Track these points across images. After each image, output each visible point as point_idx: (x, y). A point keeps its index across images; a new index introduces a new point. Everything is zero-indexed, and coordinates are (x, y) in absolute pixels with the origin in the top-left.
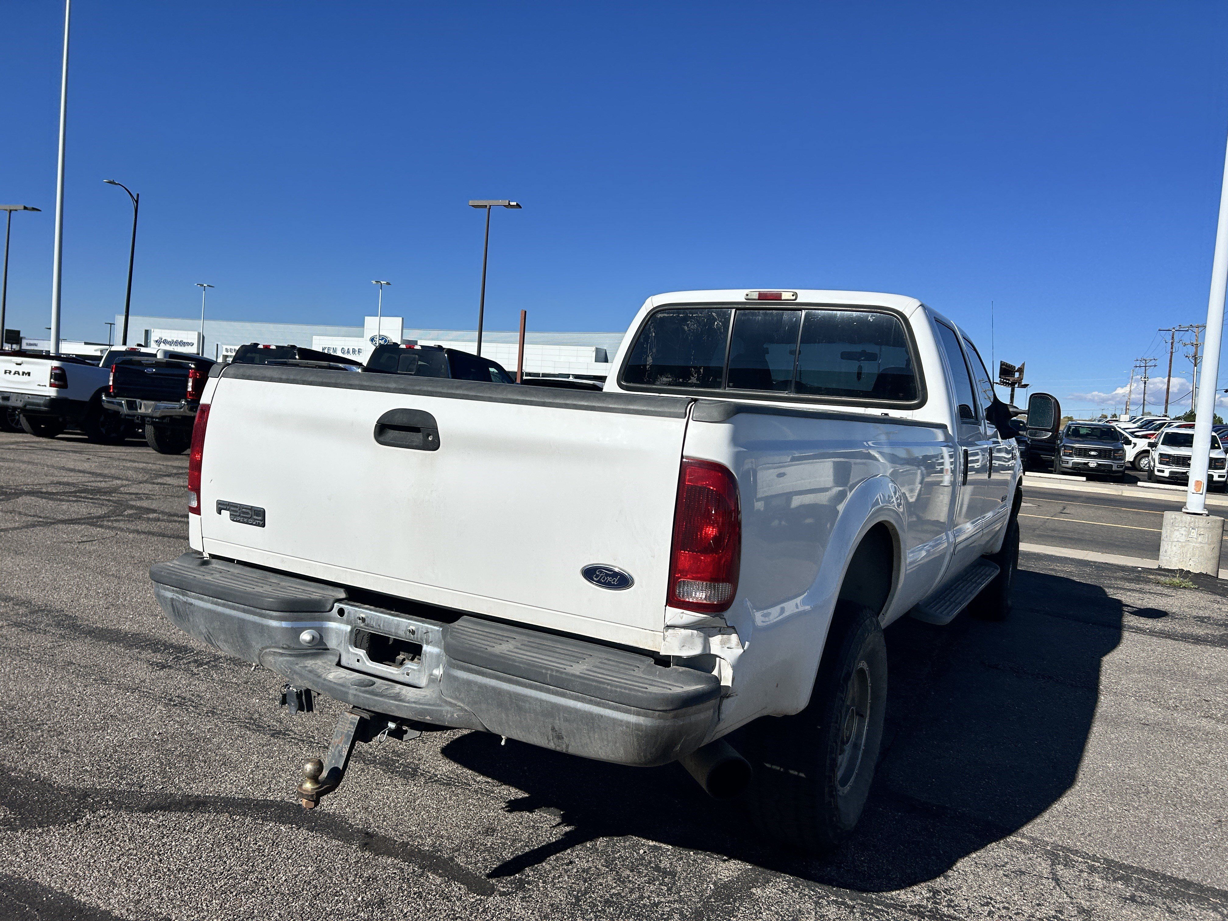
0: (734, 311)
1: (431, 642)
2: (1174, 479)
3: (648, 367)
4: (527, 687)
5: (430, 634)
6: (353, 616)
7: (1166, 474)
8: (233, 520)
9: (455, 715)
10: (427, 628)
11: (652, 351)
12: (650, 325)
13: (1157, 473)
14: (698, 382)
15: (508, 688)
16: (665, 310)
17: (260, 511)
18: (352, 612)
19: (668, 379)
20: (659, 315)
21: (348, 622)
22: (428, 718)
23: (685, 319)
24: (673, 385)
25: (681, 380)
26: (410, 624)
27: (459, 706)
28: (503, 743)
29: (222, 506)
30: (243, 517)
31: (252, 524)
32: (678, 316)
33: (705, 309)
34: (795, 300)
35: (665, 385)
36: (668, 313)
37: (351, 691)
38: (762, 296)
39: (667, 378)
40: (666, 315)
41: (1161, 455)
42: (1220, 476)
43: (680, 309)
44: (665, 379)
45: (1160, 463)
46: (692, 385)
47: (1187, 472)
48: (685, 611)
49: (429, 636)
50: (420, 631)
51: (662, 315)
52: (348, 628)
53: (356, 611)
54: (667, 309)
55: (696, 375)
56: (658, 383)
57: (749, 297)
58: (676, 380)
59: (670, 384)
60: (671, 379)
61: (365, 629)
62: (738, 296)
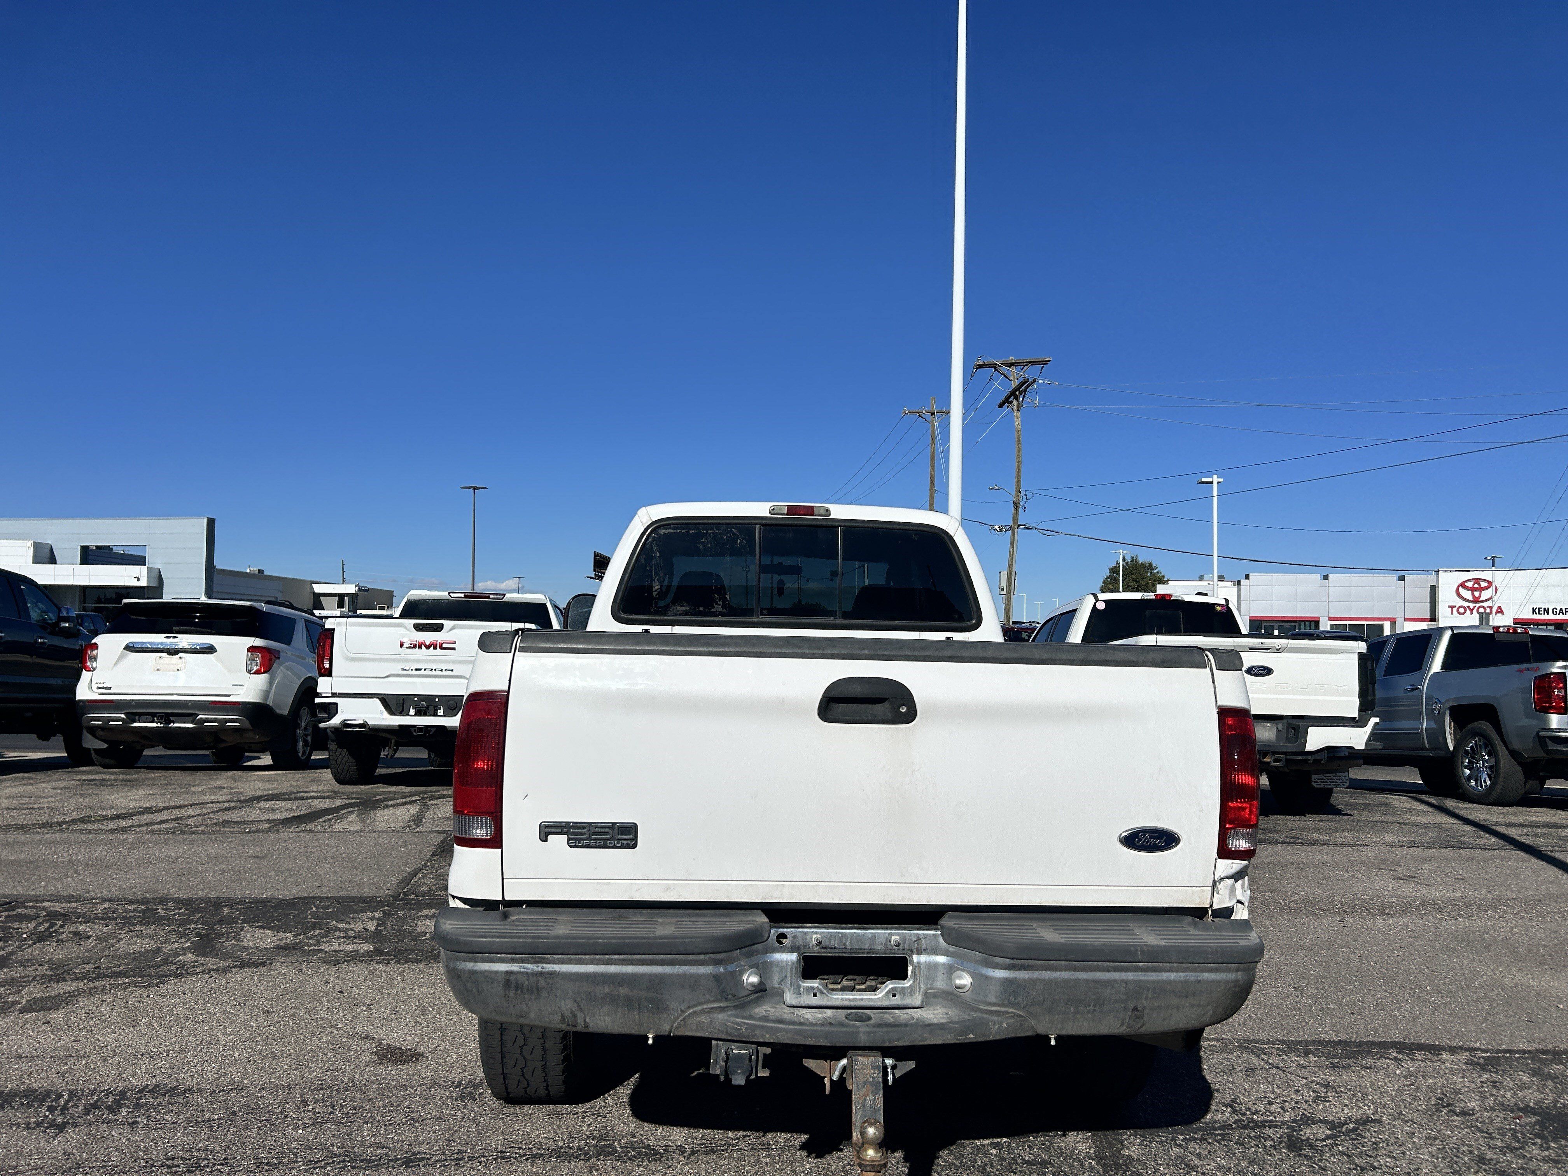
0: (757, 527)
1: (925, 950)
3: (654, 594)
4: (1109, 971)
5: (923, 941)
6: (800, 940)
8: (571, 847)
9: (1004, 1025)
10: (918, 934)
11: (658, 575)
12: (652, 543)
14: (725, 611)
15: (1085, 977)
16: (670, 524)
17: (631, 827)
18: (799, 935)
19: (683, 608)
20: (663, 531)
21: (792, 950)
22: (971, 1036)
23: (699, 535)
24: (692, 615)
25: (701, 609)
26: (891, 935)
27: (1011, 1013)
28: (1053, 1043)
29: (547, 831)
30: (594, 839)
31: (614, 847)
32: (688, 532)
33: (723, 524)
34: (830, 515)
35: (680, 615)
36: (674, 529)
37: (861, 1030)
38: (791, 510)
39: (682, 606)
40: (672, 531)
43: (690, 524)
44: (680, 608)
46: (716, 614)
48: (1235, 861)
49: (922, 944)
50: (907, 942)
51: (666, 531)
52: (794, 957)
53: (805, 933)
54: (673, 524)
55: (721, 603)
56: (671, 613)
57: (776, 511)
58: (695, 609)
59: (686, 614)
60: (687, 608)
61: (822, 953)
62: (760, 509)
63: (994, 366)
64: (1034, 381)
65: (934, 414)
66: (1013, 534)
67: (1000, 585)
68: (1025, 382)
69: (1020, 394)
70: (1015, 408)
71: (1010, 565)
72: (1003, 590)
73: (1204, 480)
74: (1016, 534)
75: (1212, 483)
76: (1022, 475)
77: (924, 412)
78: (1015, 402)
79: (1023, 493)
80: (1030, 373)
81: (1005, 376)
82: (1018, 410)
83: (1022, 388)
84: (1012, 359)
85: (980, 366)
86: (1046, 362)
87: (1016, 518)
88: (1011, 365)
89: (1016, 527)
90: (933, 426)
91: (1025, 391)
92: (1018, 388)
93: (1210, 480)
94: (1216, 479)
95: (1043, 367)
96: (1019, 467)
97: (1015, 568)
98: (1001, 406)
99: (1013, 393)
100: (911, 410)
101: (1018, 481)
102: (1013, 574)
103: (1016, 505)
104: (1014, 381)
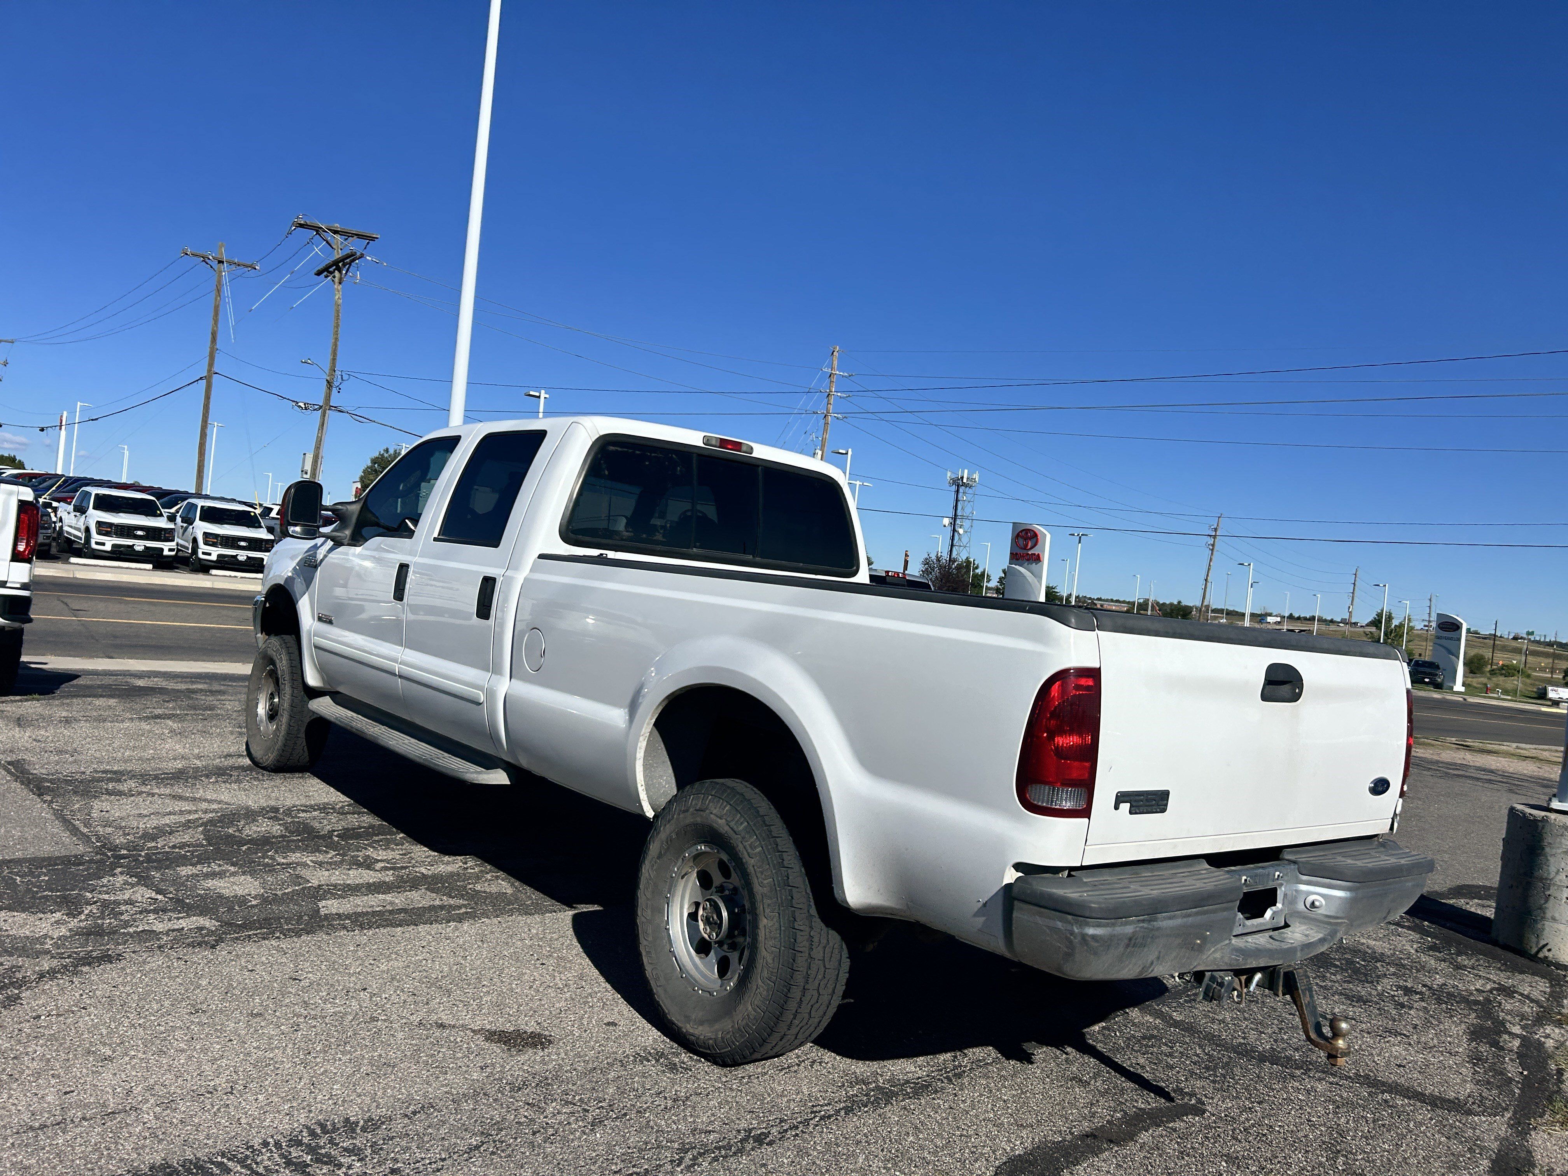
2: (116, 554)
5: (1289, 874)
7: (108, 547)
8: (1133, 814)
10: (1287, 869)
12: (600, 459)
13: (94, 546)
14: (666, 540)
16: (614, 441)
17: (1165, 794)
23: (643, 457)
24: (638, 541)
25: (646, 535)
26: (1276, 871)
29: (1123, 798)
30: (1147, 806)
31: (1154, 812)
32: (634, 453)
34: (751, 454)
35: (626, 540)
36: (621, 447)
38: (723, 443)
39: (627, 531)
40: (619, 449)
41: (99, 524)
42: (170, 550)
44: (625, 533)
45: (99, 533)
46: (658, 544)
47: (134, 545)
49: (1289, 877)
50: (1283, 875)
51: (612, 448)
54: (617, 441)
55: (662, 531)
62: (693, 438)
63: (318, 229)
64: (362, 256)
65: (223, 262)
66: (324, 415)
67: (303, 467)
68: (353, 255)
69: (344, 265)
70: (336, 280)
71: (318, 448)
72: (306, 473)
73: (532, 393)
74: (327, 415)
75: (539, 397)
76: (338, 353)
77: (211, 257)
78: (337, 273)
79: (338, 373)
80: (354, 245)
81: (327, 242)
82: (340, 283)
83: (345, 262)
84: (337, 226)
85: (301, 226)
86: (373, 239)
87: (328, 398)
88: (335, 232)
89: (327, 408)
90: (220, 276)
91: (350, 264)
92: (342, 260)
93: (537, 394)
94: (543, 395)
95: (368, 243)
96: (335, 345)
97: (324, 452)
98: (319, 273)
99: (336, 263)
100: (195, 252)
101: (334, 359)
102: (320, 458)
103: (330, 384)
104: (338, 251)
